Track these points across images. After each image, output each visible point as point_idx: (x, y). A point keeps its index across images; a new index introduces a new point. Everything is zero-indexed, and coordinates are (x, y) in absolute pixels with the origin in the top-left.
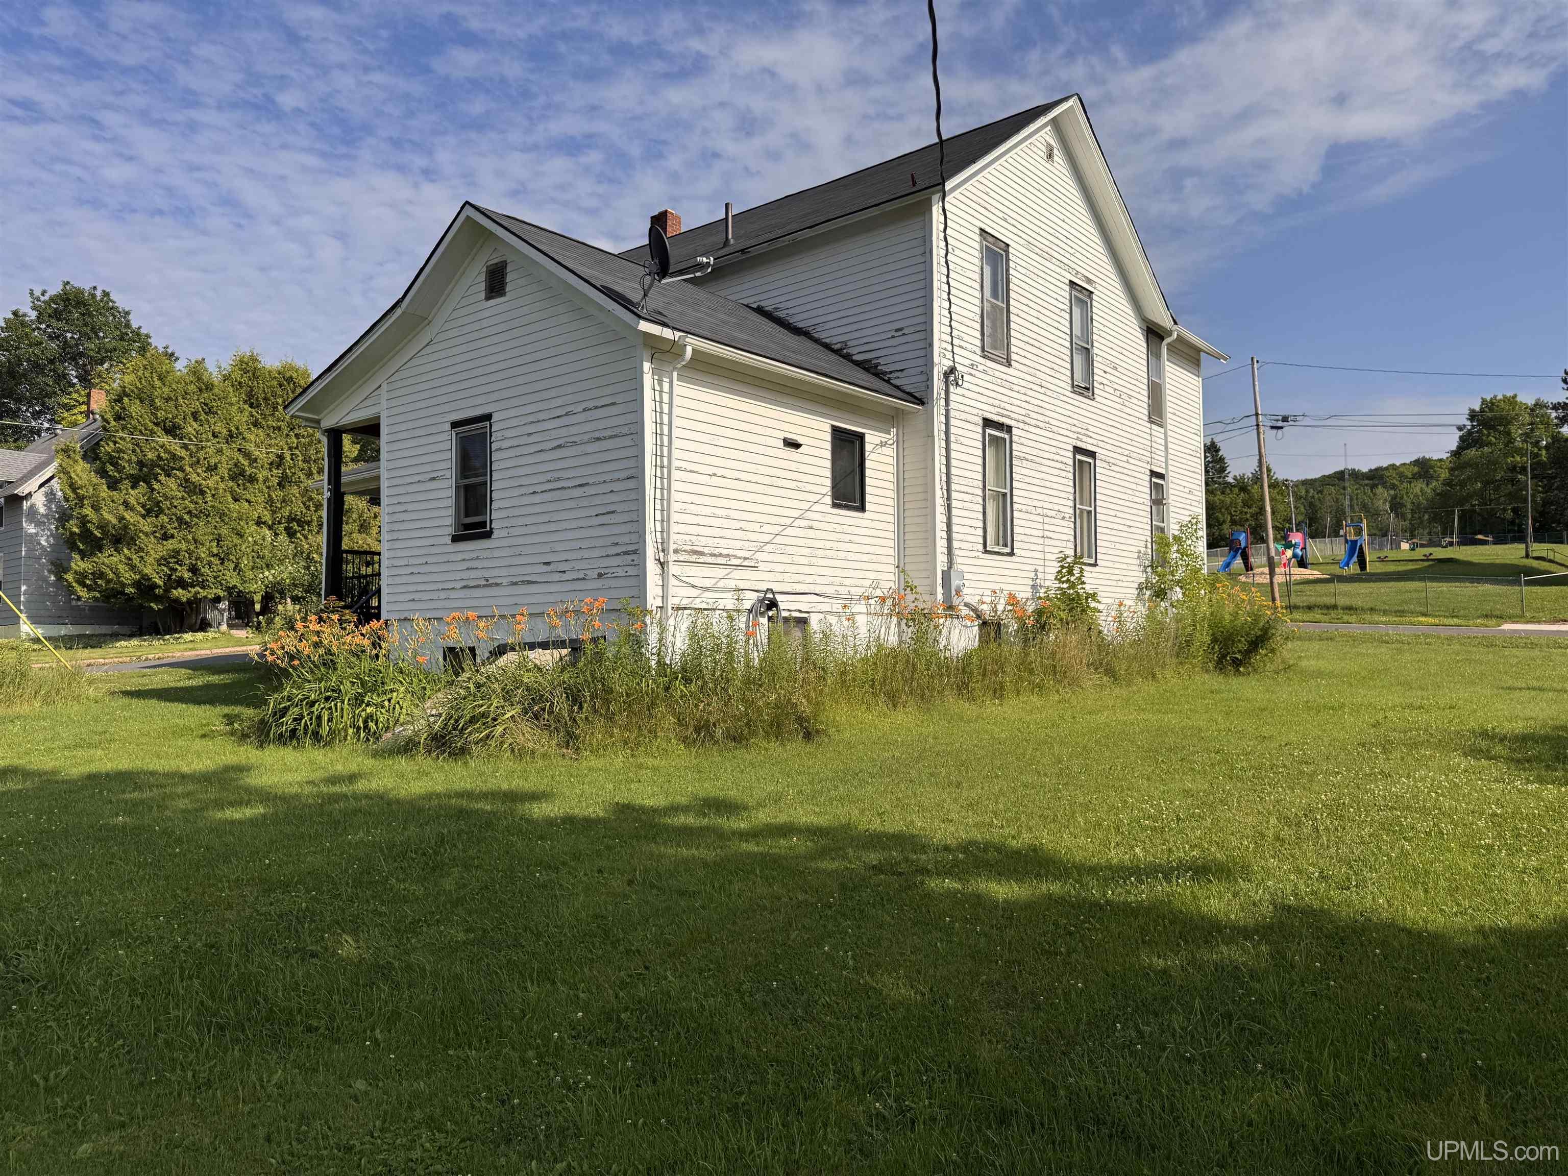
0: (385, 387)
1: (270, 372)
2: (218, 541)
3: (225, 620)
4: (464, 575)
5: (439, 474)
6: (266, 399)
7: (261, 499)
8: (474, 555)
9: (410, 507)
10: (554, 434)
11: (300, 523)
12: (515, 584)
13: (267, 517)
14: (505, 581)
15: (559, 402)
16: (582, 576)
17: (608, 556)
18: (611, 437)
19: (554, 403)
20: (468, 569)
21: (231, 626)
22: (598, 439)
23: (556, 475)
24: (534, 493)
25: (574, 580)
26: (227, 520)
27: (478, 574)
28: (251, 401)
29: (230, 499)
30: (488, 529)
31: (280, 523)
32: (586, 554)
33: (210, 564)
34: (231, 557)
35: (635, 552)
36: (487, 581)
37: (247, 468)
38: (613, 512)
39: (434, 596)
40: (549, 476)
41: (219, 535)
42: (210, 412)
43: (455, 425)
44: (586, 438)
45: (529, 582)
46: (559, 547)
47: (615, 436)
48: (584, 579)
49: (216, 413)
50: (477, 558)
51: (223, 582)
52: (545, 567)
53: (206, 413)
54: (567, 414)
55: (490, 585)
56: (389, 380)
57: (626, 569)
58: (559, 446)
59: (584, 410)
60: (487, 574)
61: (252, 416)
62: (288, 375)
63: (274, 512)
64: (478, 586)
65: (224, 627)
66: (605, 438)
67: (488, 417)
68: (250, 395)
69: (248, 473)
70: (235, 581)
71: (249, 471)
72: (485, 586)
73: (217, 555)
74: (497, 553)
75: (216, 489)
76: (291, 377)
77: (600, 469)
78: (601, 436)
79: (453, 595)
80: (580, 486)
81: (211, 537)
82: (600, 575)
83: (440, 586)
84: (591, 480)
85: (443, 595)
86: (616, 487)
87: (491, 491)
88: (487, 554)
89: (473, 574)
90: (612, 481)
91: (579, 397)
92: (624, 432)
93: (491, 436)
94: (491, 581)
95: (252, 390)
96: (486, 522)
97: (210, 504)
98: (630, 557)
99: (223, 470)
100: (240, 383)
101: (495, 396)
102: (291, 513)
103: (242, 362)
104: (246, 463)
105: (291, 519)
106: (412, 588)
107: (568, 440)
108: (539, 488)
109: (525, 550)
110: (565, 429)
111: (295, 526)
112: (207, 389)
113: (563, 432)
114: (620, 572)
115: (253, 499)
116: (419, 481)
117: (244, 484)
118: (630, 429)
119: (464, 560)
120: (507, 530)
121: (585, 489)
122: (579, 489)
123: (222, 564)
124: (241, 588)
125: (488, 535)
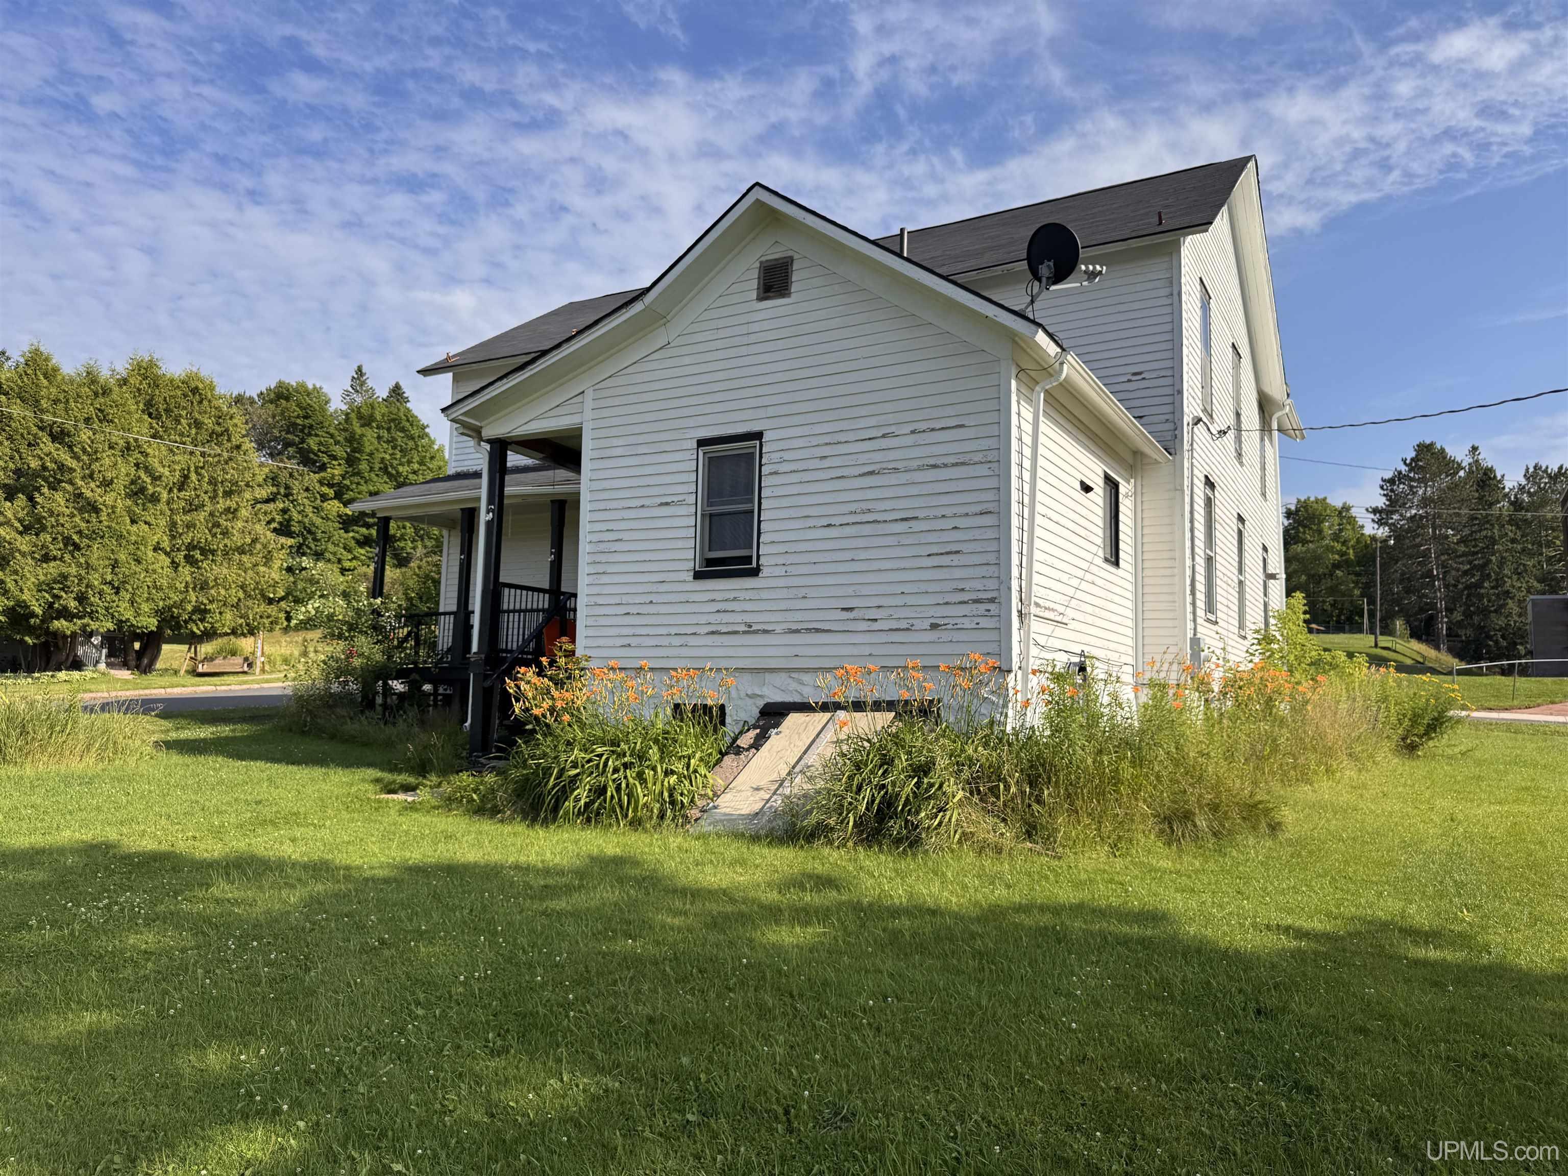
0: (589, 394)
1: (172, 381)
2: (114, 567)
3: (103, 657)
4: (713, 618)
5: (675, 499)
6: (167, 411)
7: (163, 523)
8: (731, 595)
9: (625, 536)
10: (863, 458)
11: (204, 552)
12: (797, 631)
13: (166, 545)
14: (779, 628)
15: (873, 422)
16: (905, 626)
17: (947, 603)
18: (957, 464)
19: (862, 423)
20: (718, 611)
21: (109, 665)
22: (935, 466)
23: (864, 506)
24: (829, 525)
25: (891, 630)
26: (124, 542)
27: (738, 618)
28: (150, 409)
29: (128, 521)
30: (754, 565)
31: (179, 550)
32: (910, 600)
33: (101, 593)
34: (128, 587)
35: (992, 600)
36: (750, 626)
37: (149, 487)
38: (957, 552)
39: (665, 641)
40: (853, 507)
41: (116, 561)
42: (105, 419)
43: (702, 443)
44: (915, 464)
45: (817, 630)
46: (865, 590)
47: (963, 464)
48: (908, 629)
49: (112, 421)
50: (735, 599)
51: (116, 614)
52: (844, 613)
53: (100, 421)
54: (884, 436)
55: (756, 632)
56: (596, 387)
57: (977, 620)
58: (871, 473)
59: (913, 432)
60: (748, 618)
61: (152, 428)
62: (193, 386)
63: (173, 537)
64: (735, 633)
65: (102, 666)
66: (945, 466)
67: (758, 436)
68: (149, 404)
69: (150, 492)
70: (129, 615)
71: (151, 489)
72: (745, 632)
73: (110, 583)
74: (765, 595)
75: (113, 507)
76: (197, 388)
77: (935, 501)
78: (939, 462)
79: (692, 641)
80: (903, 520)
81: (107, 562)
82: (934, 626)
83: (673, 630)
84: (921, 514)
85: (677, 641)
86: (962, 523)
87: (759, 522)
88: (751, 595)
89: (726, 618)
90: (955, 516)
91: (908, 417)
92: (976, 459)
93: (761, 457)
94: (754, 628)
95: (152, 399)
96: (751, 557)
97: (106, 523)
98: (982, 607)
99: (120, 485)
100: (139, 390)
101: (771, 412)
102: (192, 540)
103: (140, 367)
104: (148, 480)
105: (191, 547)
106: (629, 631)
107: (884, 465)
108: (836, 521)
109: (811, 593)
110: (881, 453)
111: (197, 555)
112: (104, 394)
113: (878, 457)
114: (967, 623)
115: (153, 522)
116: (643, 506)
117: (144, 505)
118: (985, 456)
119: (713, 601)
120: (784, 568)
121: (912, 523)
122: (905, 523)
123: (117, 593)
124: (135, 623)
125: (755, 572)
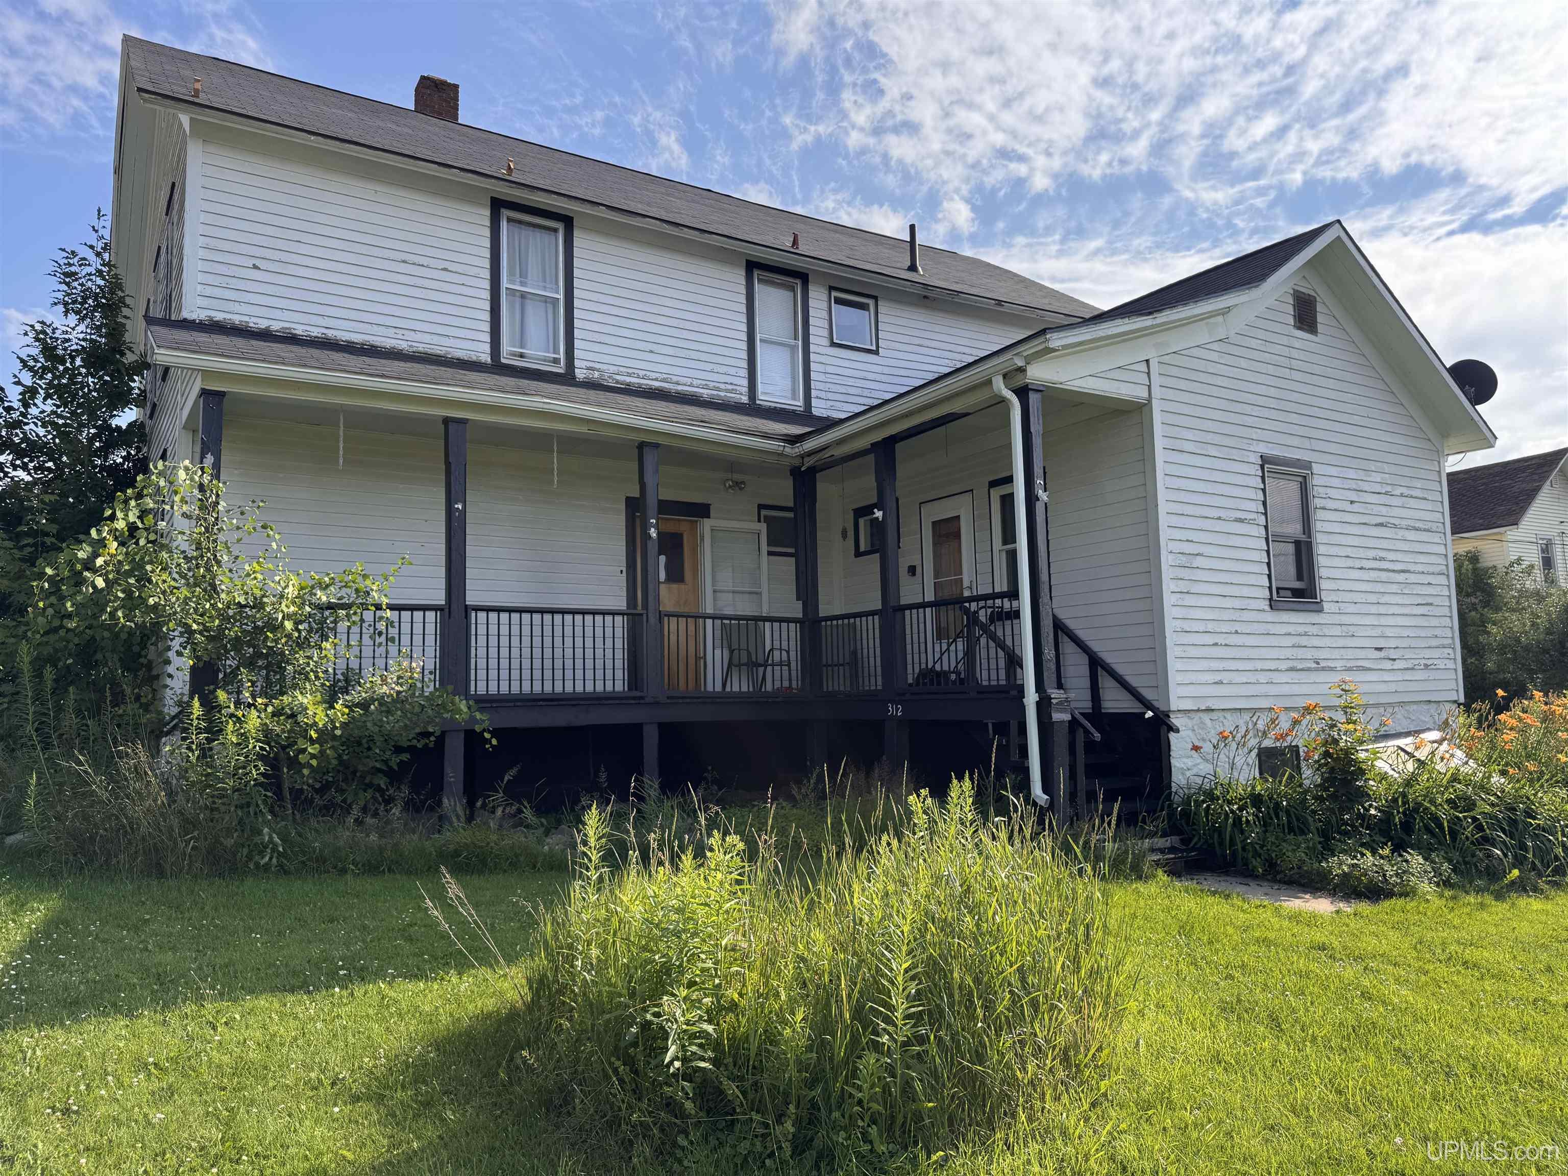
4: (1290, 653)
5: (1247, 516)
8: (1301, 630)
10: (1377, 510)
12: (1351, 669)
14: (1338, 666)
16: (1411, 665)
17: (1430, 647)
18: (1425, 530)
20: (1293, 646)
22: (1415, 528)
23: (1382, 554)
24: (1363, 568)
25: (1404, 669)
27: (1309, 654)
30: (1318, 599)
32: (1411, 643)
35: (1450, 646)
36: (1318, 663)
38: (1431, 604)
40: (1375, 554)
43: (1266, 459)
44: (1406, 523)
46: (1388, 632)
48: (1413, 669)
50: (1305, 634)
52: (1378, 652)
54: (1385, 493)
55: (1324, 669)
56: (1161, 359)
57: (1445, 662)
58: (1381, 525)
59: (1401, 495)
60: (1317, 655)
64: (1308, 669)
67: (1306, 465)
72: (1316, 670)
74: (1329, 631)
77: (1419, 558)
78: (1417, 526)
79: (1275, 677)
80: (1404, 571)
82: (1426, 666)
83: (1259, 666)
84: (1412, 568)
85: (1263, 678)
86: (1431, 580)
87: (1317, 555)
88: (1314, 630)
89: (1300, 653)
90: (1429, 573)
91: (1396, 480)
92: (1434, 528)
106: (1220, 665)
107: (1388, 520)
108: (1365, 564)
109: (1355, 631)
110: (1386, 508)
113: (1385, 511)
114: (1441, 665)
116: (1219, 518)
119: (1289, 634)
120: (1340, 605)
121: (1409, 575)
122: (1403, 574)
125: (1319, 607)
